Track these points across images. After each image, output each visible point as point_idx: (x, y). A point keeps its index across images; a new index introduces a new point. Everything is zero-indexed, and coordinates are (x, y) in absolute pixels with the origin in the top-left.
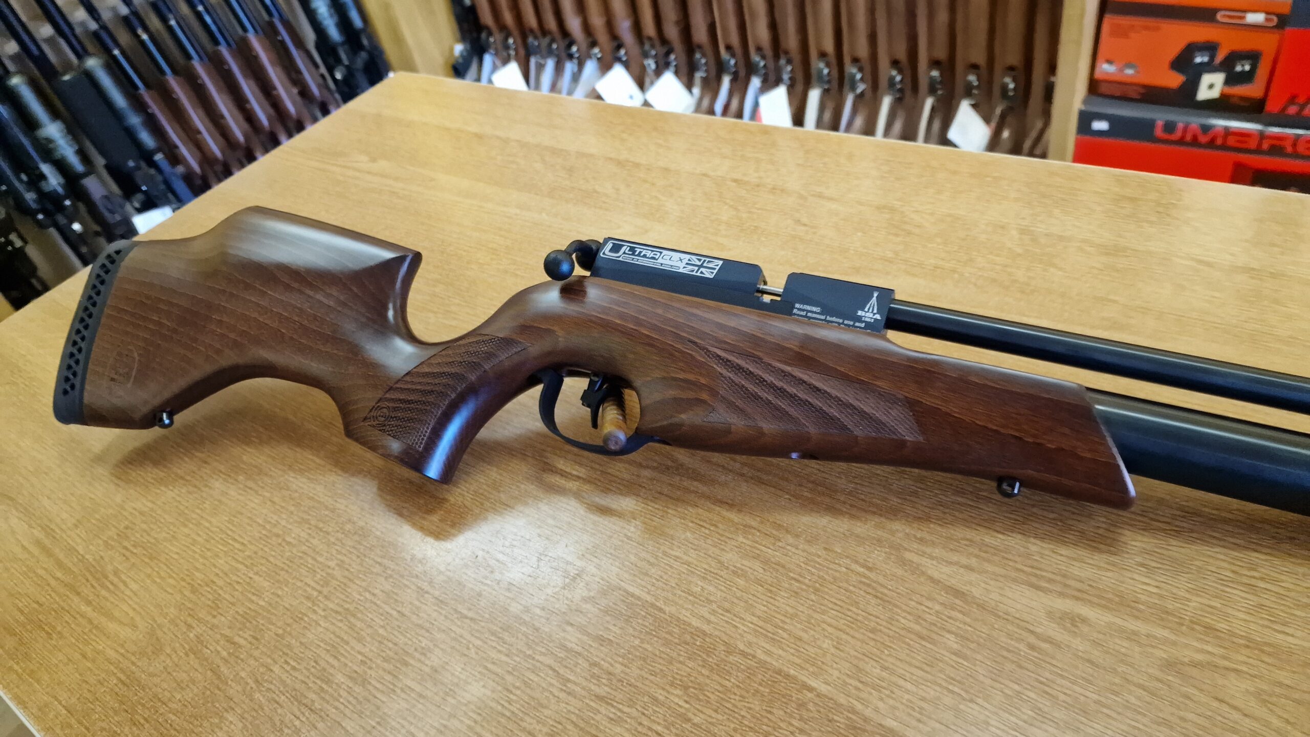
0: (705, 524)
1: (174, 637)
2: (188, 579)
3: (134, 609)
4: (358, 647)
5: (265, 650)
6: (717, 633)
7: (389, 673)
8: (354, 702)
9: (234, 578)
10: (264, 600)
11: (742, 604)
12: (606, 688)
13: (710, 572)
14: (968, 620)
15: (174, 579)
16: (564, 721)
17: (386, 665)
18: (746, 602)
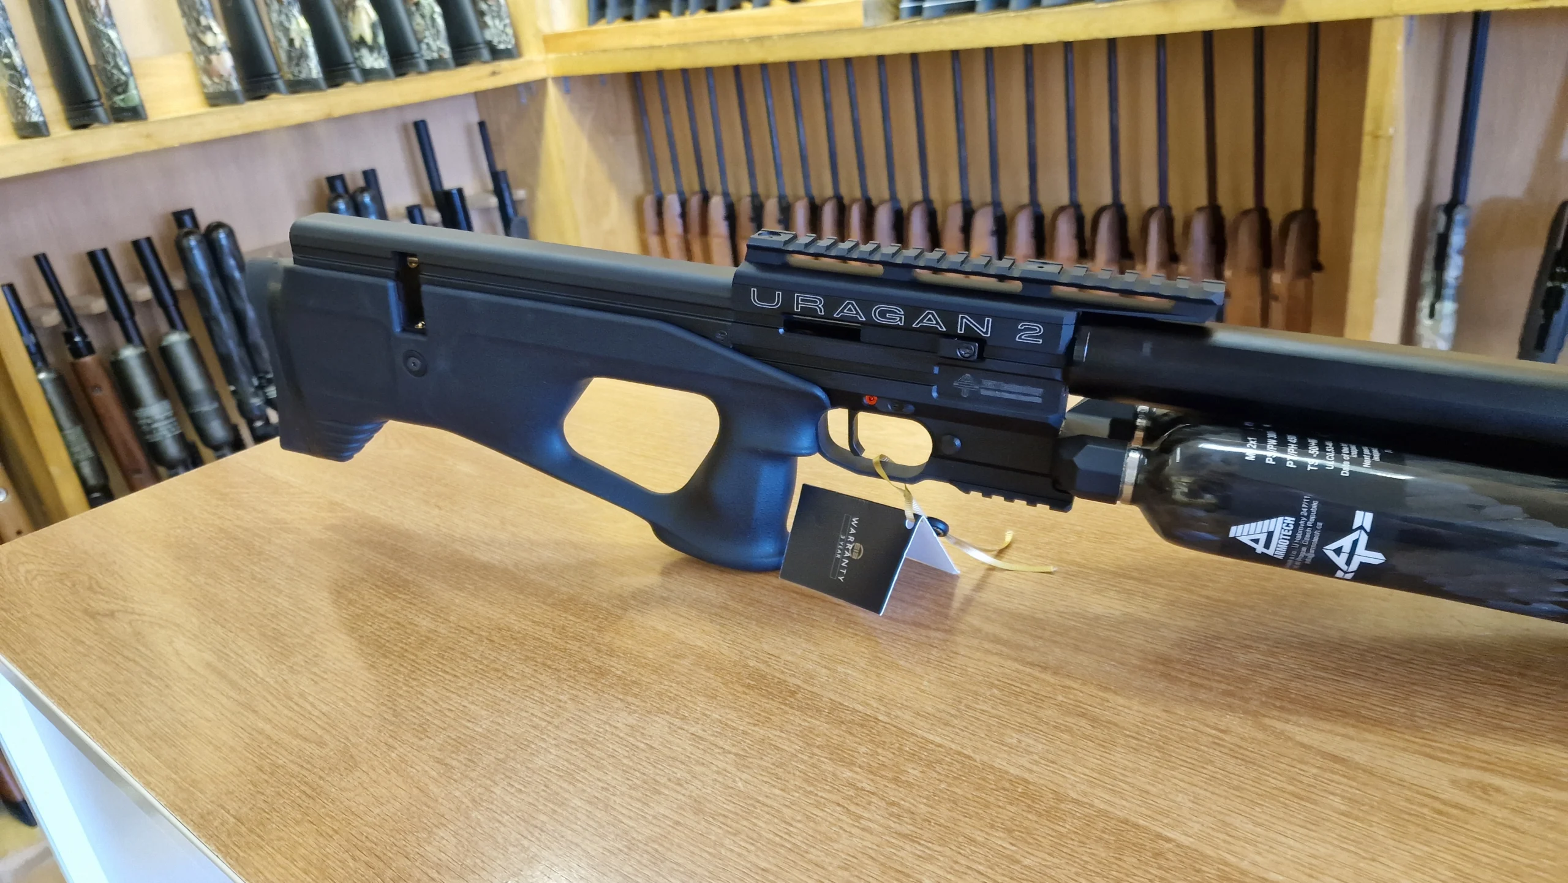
0: (1014, 683)
1: (371, 755)
3: (324, 729)
4: (598, 774)
5: (482, 772)
6: (1042, 782)
7: (638, 800)
8: (595, 825)
9: (445, 705)
10: (481, 726)
11: (1070, 756)
12: (909, 827)
13: (1026, 725)
14: (1354, 784)
16: (859, 855)
17: (633, 793)
18: (1075, 755)
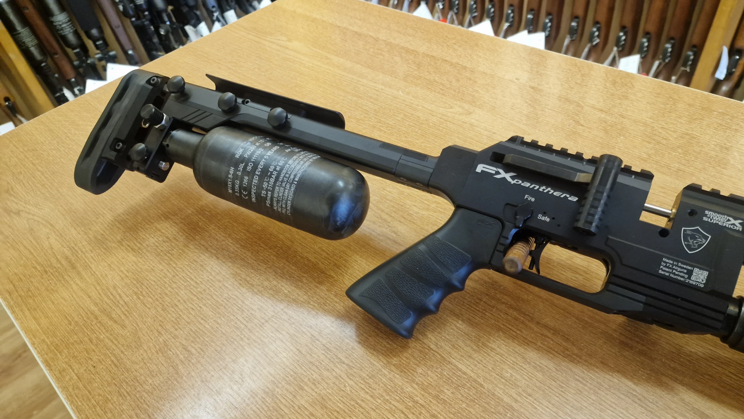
0: (513, 328)
1: (149, 338)
2: (160, 300)
3: (125, 315)
7: (290, 393)
8: (266, 409)
9: (190, 305)
10: (209, 324)
11: (541, 392)
13: (517, 364)
15: (152, 299)
18: (543, 391)
